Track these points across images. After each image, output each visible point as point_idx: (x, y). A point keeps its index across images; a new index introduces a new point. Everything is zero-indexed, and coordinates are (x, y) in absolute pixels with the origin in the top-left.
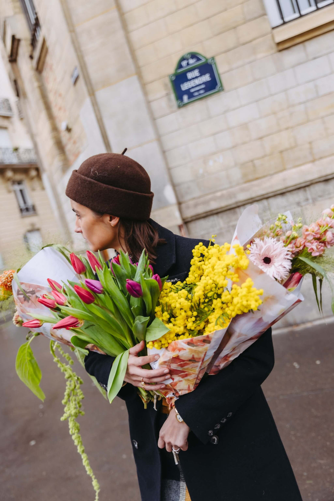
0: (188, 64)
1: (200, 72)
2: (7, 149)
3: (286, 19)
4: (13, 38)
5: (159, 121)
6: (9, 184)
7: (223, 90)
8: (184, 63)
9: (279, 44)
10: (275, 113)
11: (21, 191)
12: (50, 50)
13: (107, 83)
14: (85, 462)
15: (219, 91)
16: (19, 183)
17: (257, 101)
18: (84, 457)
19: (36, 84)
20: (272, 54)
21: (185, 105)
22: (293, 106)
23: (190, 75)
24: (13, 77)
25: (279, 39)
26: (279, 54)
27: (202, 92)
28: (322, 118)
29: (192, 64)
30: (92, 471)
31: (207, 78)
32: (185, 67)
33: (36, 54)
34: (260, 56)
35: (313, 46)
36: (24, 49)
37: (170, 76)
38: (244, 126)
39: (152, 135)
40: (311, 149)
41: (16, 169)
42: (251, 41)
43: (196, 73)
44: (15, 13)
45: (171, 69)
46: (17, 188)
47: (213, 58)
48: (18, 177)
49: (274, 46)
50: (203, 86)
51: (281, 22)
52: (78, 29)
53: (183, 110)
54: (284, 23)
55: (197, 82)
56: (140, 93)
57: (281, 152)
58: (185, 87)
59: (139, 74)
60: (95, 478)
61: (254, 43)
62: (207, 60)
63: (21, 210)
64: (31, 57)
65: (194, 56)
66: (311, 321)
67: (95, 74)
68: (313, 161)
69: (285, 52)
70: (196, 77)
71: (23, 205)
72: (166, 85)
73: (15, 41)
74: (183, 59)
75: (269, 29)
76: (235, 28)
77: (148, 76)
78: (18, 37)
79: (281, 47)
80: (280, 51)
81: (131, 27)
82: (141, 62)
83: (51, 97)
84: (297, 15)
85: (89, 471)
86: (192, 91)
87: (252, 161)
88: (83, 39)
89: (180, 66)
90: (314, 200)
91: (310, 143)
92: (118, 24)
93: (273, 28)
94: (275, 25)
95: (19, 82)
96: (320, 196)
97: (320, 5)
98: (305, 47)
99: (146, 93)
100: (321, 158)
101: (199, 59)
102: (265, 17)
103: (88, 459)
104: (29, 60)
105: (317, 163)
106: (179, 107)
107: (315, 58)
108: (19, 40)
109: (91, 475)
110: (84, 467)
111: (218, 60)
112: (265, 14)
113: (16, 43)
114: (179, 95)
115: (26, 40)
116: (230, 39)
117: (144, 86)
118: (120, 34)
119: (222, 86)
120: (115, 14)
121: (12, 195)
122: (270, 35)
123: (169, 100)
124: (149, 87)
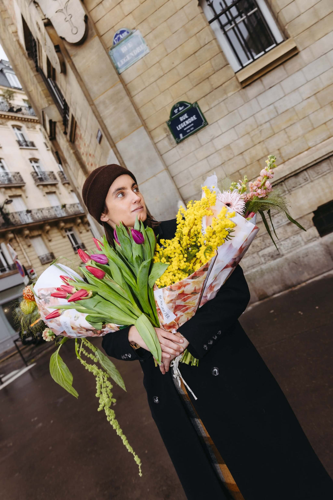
0: (179, 111)
1: (188, 115)
2: (57, 207)
3: (244, 65)
4: (51, 121)
5: (165, 156)
6: (63, 231)
7: (207, 124)
8: (176, 111)
9: (242, 83)
10: (248, 133)
11: (72, 235)
12: (78, 123)
13: (123, 136)
14: (125, 442)
15: (205, 126)
16: (70, 230)
17: (234, 127)
18: (123, 438)
19: (72, 151)
20: (239, 91)
21: (182, 141)
22: (261, 125)
23: (181, 119)
24: (55, 151)
25: (241, 79)
26: (244, 90)
27: (192, 129)
28: (284, 129)
29: (181, 110)
30: (132, 449)
31: (194, 118)
32: (177, 113)
33: (69, 130)
34: (230, 94)
35: (268, 79)
36: (59, 129)
37: (167, 122)
38: (228, 147)
39: (161, 167)
40: (280, 153)
41: (66, 220)
42: (221, 85)
43: (186, 116)
44: (49, 105)
45: (167, 117)
46: (69, 233)
47: (196, 103)
48: (68, 226)
49: (239, 85)
50: (192, 124)
51: (241, 67)
52: (96, 102)
53: (181, 145)
54: (243, 67)
55: (187, 122)
56: (148, 139)
57: (258, 160)
58: (179, 127)
59: (145, 125)
60: (135, 455)
61: (224, 85)
62: (192, 105)
63: (75, 249)
64: (65, 133)
65: (182, 104)
66: (305, 282)
67: (113, 132)
68: (284, 162)
69: (248, 88)
70: (186, 119)
71: (75, 246)
72: (165, 129)
73: (53, 124)
74: (174, 108)
75: (234, 74)
76: (208, 78)
77: (151, 126)
78: (53, 120)
79: (244, 85)
80: (244, 88)
81: (133, 93)
82: (145, 117)
83: (84, 158)
84: (251, 60)
85: (130, 449)
86: (185, 129)
87: (238, 171)
88: (101, 108)
89: (173, 113)
90: (290, 191)
91: (279, 150)
92: (124, 93)
93: (236, 73)
94: (236, 71)
95: (60, 153)
96: (294, 187)
97: (267, 50)
98: (261, 81)
99: (152, 138)
100: (289, 159)
101: (186, 106)
102: (229, 66)
103: (127, 439)
104: (64, 135)
105: (286, 163)
106: (178, 143)
107: (270, 88)
108: (55, 123)
109: (132, 452)
110: (125, 446)
111: (199, 103)
112: (228, 64)
113: (53, 125)
114: (176, 134)
115: (59, 122)
116: (206, 87)
117: (149, 133)
118: (127, 100)
119: (206, 121)
120: (120, 86)
121: (67, 239)
122: (234, 78)
123: (170, 139)
124: (154, 133)
